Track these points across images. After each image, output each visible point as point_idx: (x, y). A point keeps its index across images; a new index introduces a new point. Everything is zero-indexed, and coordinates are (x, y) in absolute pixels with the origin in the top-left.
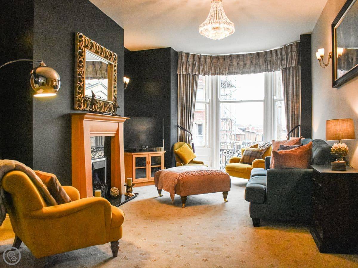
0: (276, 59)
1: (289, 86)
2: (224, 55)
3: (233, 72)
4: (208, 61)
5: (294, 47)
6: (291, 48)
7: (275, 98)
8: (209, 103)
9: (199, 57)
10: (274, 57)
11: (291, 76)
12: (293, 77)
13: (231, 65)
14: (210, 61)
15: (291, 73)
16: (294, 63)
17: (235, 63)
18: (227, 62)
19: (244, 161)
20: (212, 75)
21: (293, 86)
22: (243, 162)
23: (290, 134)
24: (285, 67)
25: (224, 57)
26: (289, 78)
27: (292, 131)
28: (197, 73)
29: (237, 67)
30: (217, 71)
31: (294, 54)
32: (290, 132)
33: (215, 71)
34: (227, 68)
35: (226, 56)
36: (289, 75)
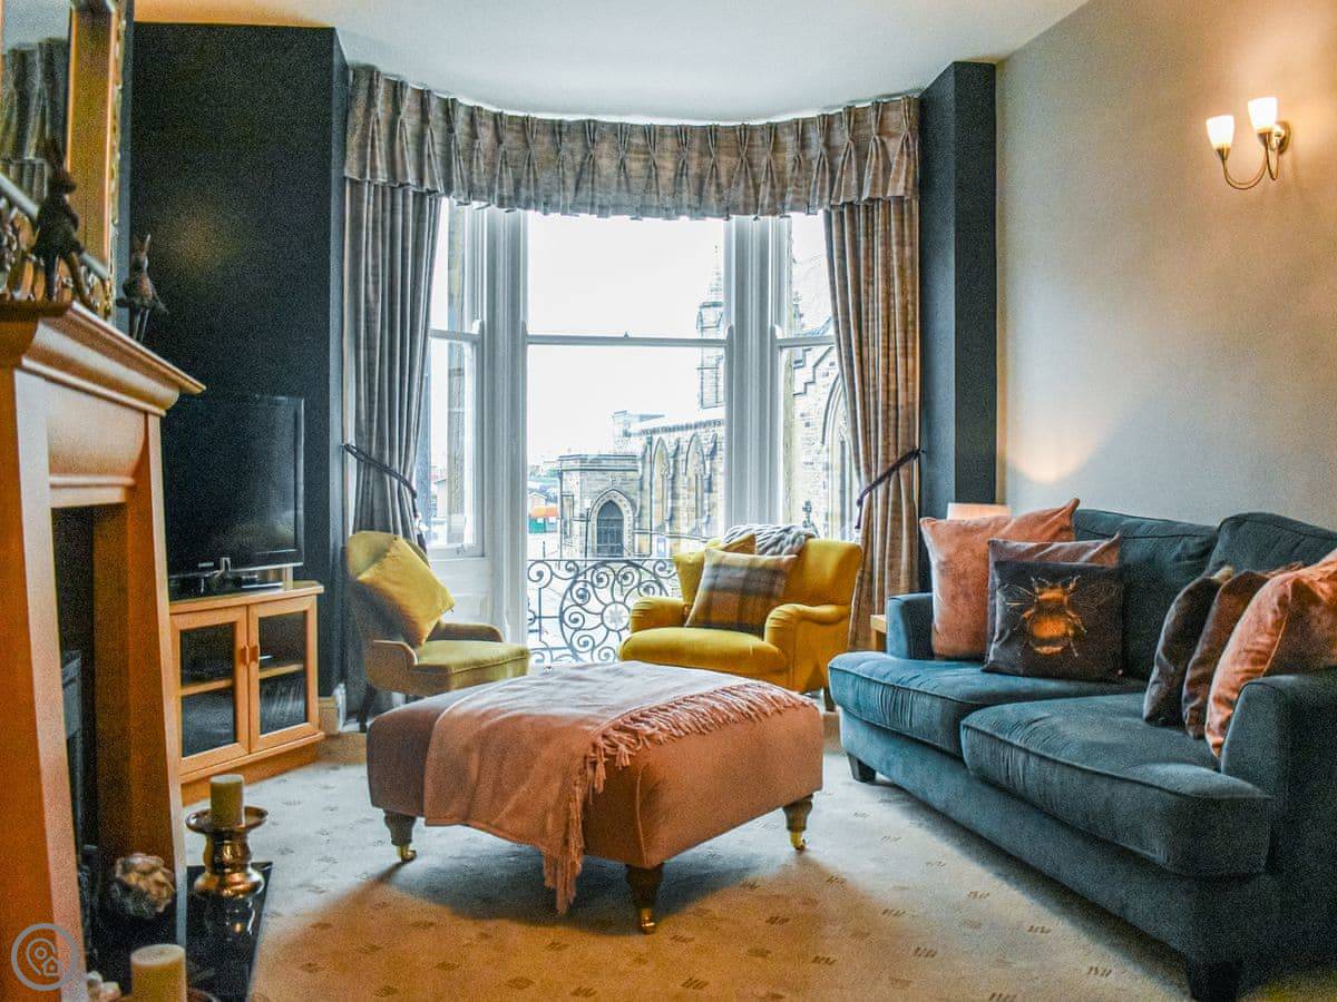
0: (797, 162)
1: (870, 283)
2: (557, 117)
3: (597, 202)
4: (486, 136)
5: (900, 121)
6: (881, 122)
7: (779, 334)
8: (477, 342)
9: (449, 107)
10: (789, 156)
11: (878, 241)
12: (887, 244)
13: (587, 171)
14: (494, 141)
15: (879, 228)
16: (902, 183)
17: (607, 165)
18: (572, 153)
19: (714, 618)
20: (501, 205)
21: (888, 280)
22: (704, 621)
23: (881, 489)
24: (853, 197)
25: (556, 129)
26: (870, 250)
27: (887, 475)
28: (440, 188)
29: (619, 183)
30: (523, 190)
31: (894, 146)
32: (879, 481)
33: (517, 190)
34: (570, 182)
35: (569, 125)
36: (870, 235)
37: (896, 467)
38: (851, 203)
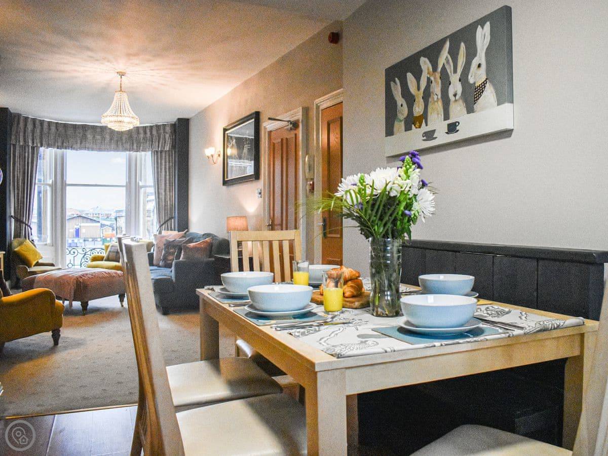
0: (144, 139)
1: (161, 172)
2: (74, 123)
3: (87, 147)
4: (53, 128)
5: (168, 129)
6: (164, 129)
7: (141, 184)
8: (51, 186)
9: (42, 122)
10: (142, 136)
11: (163, 161)
12: (165, 162)
13: (84, 138)
14: (56, 130)
15: (164, 157)
16: (168, 147)
17: (90, 136)
18: (80, 133)
20: (58, 148)
21: (166, 172)
22: (108, 259)
23: (164, 226)
24: (157, 149)
25: (75, 127)
26: (161, 163)
27: (165, 223)
28: (39, 145)
29: (93, 142)
30: (65, 144)
31: (167, 136)
33: (63, 143)
34: (79, 141)
35: (79, 125)
36: (161, 160)
37: (168, 220)
38: (156, 151)
